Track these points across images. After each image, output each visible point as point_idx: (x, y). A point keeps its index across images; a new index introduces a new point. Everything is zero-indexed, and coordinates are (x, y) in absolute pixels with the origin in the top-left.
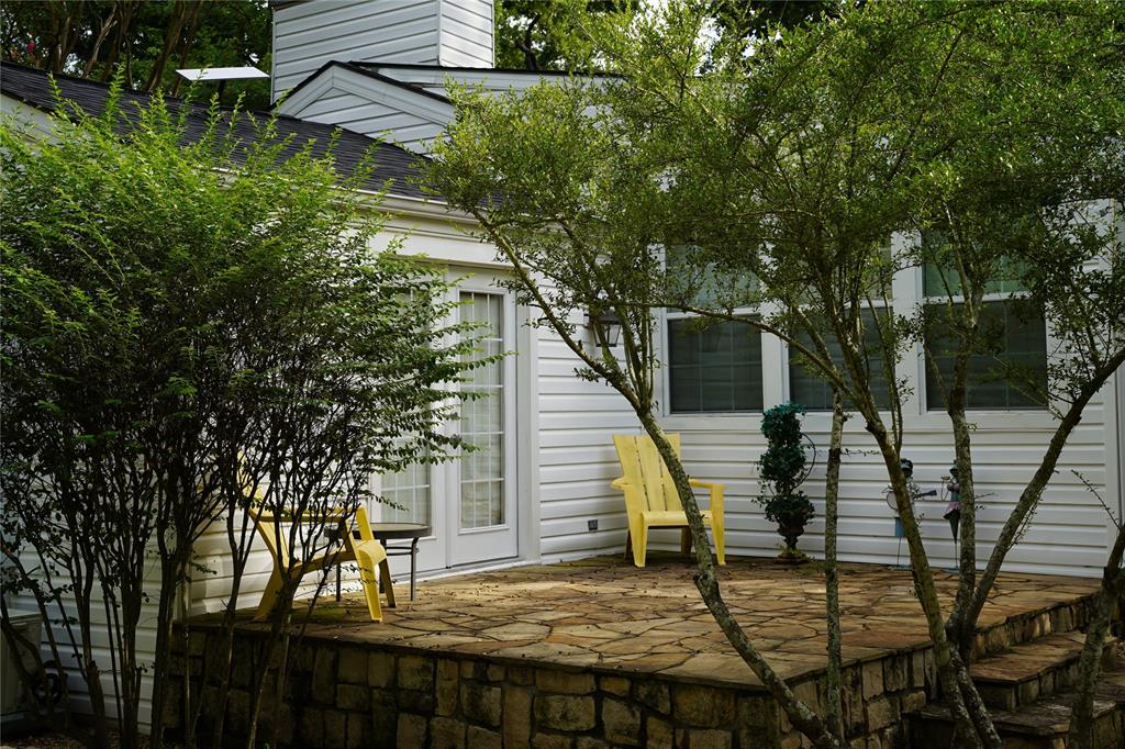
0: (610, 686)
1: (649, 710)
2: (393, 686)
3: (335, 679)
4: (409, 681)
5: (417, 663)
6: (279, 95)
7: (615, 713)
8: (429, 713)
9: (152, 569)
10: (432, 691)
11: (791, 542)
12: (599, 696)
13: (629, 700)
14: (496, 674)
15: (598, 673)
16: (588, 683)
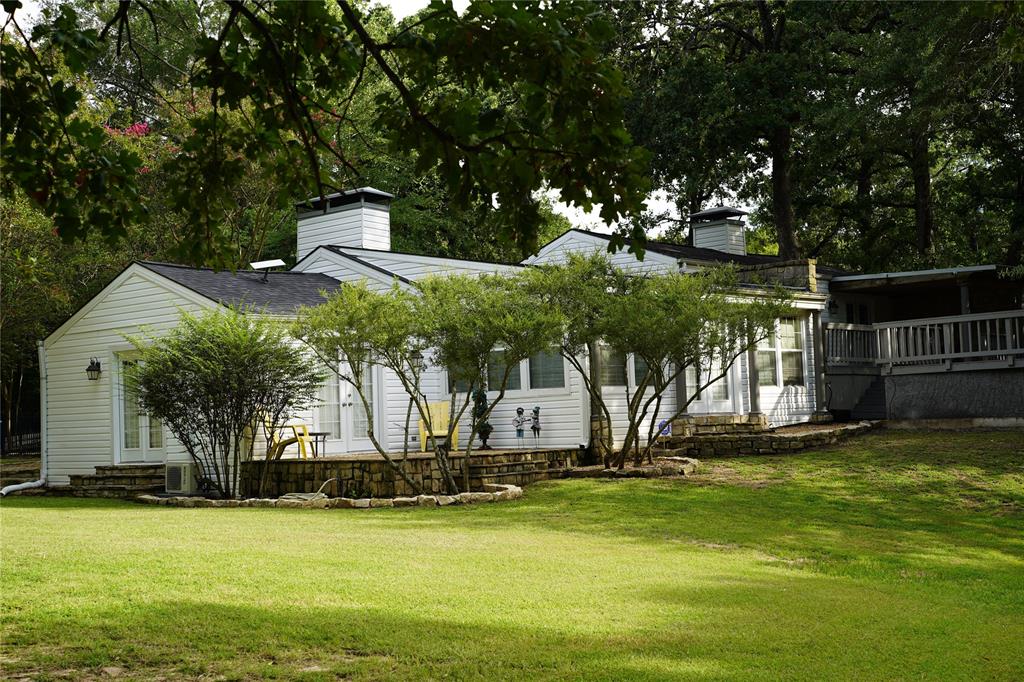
0: (356, 465)
1: (364, 470)
2: (304, 473)
3: (288, 473)
4: (308, 471)
5: (309, 465)
6: (301, 258)
7: (357, 473)
8: (313, 480)
9: (232, 439)
10: (313, 473)
11: (485, 442)
12: (353, 468)
13: (360, 468)
14: (329, 466)
15: (353, 462)
16: (350, 465)
